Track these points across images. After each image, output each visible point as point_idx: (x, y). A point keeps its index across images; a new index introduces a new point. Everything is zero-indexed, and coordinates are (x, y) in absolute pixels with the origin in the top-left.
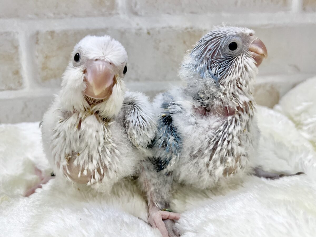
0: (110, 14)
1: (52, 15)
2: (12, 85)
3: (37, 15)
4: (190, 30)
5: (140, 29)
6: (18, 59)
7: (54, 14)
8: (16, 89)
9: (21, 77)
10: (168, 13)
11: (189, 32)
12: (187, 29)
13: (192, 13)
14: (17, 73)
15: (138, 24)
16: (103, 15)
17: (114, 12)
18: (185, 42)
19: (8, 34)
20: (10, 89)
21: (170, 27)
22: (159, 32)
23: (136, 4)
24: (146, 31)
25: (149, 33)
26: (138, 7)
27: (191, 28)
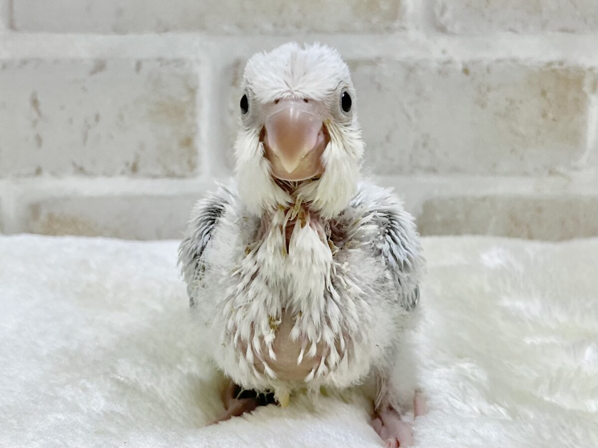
0: (389, 29)
1: (268, 27)
2: (176, 168)
3: (240, 26)
4: (557, 67)
5: (449, 62)
6: (193, 114)
7: (275, 25)
8: (182, 177)
9: (195, 153)
10: (511, 30)
11: (554, 71)
12: (550, 64)
13: (564, 30)
14: (188, 142)
15: (444, 52)
16: (373, 30)
17: (396, 24)
18: (544, 93)
19: (179, 62)
20: (171, 175)
21: (514, 60)
22: (488, 70)
23: (443, 9)
24: (460, 67)
25: (466, 71)
26: (448, 15)
27: (561, 63)
